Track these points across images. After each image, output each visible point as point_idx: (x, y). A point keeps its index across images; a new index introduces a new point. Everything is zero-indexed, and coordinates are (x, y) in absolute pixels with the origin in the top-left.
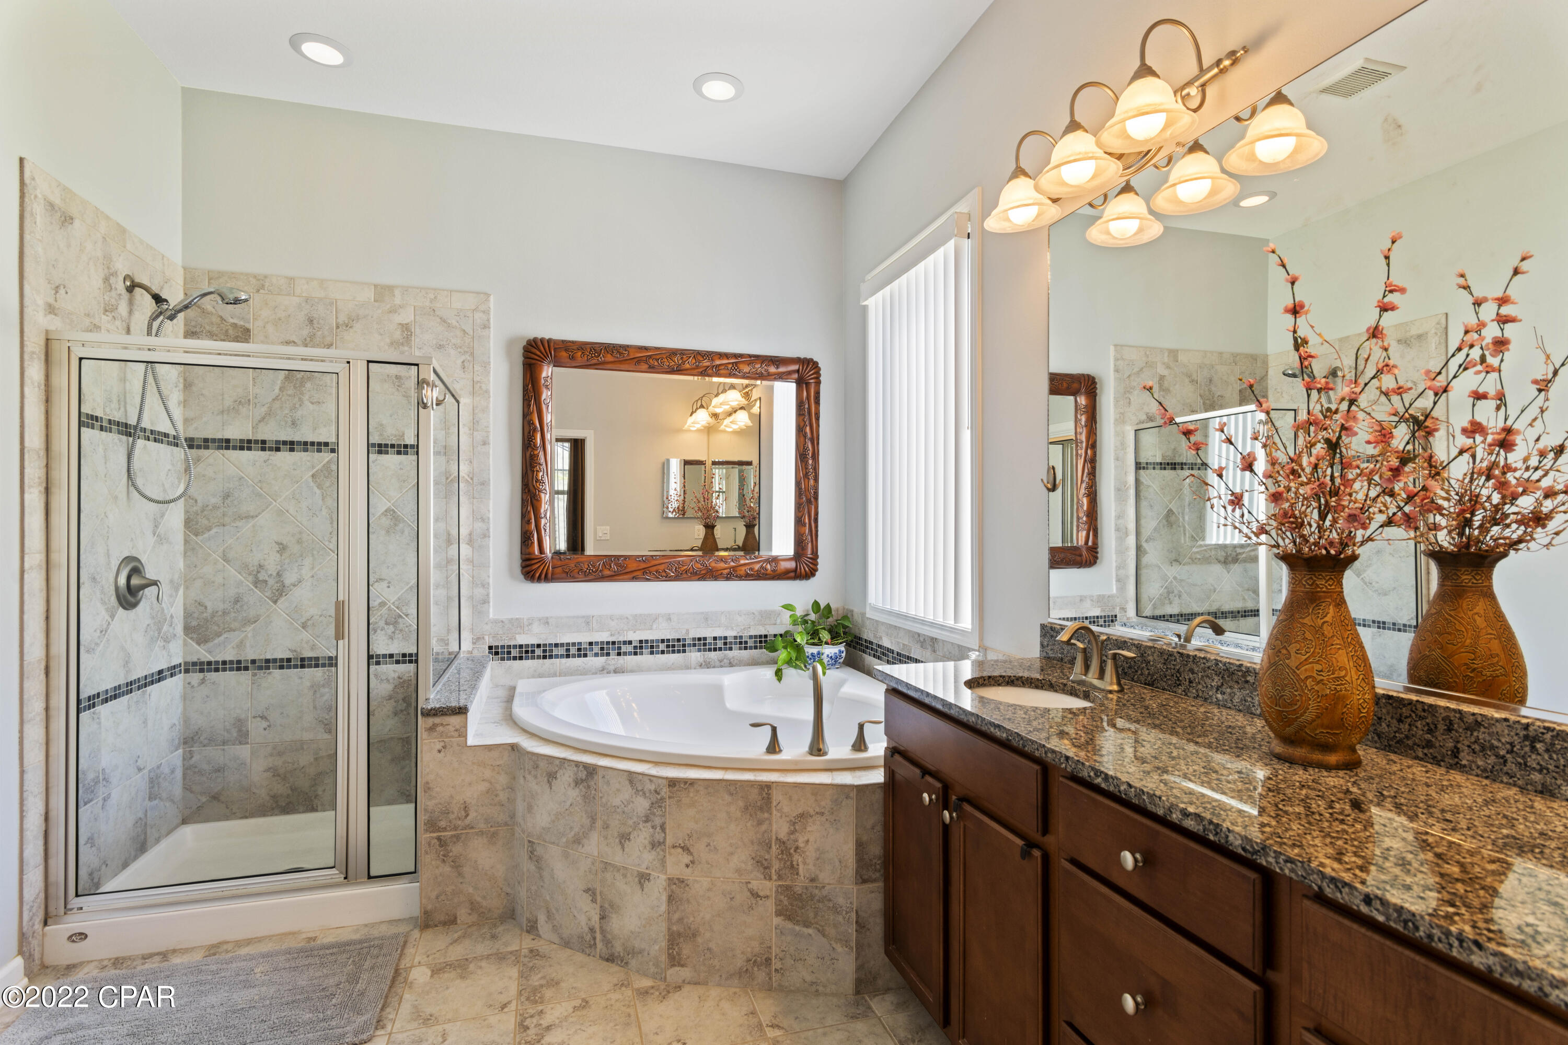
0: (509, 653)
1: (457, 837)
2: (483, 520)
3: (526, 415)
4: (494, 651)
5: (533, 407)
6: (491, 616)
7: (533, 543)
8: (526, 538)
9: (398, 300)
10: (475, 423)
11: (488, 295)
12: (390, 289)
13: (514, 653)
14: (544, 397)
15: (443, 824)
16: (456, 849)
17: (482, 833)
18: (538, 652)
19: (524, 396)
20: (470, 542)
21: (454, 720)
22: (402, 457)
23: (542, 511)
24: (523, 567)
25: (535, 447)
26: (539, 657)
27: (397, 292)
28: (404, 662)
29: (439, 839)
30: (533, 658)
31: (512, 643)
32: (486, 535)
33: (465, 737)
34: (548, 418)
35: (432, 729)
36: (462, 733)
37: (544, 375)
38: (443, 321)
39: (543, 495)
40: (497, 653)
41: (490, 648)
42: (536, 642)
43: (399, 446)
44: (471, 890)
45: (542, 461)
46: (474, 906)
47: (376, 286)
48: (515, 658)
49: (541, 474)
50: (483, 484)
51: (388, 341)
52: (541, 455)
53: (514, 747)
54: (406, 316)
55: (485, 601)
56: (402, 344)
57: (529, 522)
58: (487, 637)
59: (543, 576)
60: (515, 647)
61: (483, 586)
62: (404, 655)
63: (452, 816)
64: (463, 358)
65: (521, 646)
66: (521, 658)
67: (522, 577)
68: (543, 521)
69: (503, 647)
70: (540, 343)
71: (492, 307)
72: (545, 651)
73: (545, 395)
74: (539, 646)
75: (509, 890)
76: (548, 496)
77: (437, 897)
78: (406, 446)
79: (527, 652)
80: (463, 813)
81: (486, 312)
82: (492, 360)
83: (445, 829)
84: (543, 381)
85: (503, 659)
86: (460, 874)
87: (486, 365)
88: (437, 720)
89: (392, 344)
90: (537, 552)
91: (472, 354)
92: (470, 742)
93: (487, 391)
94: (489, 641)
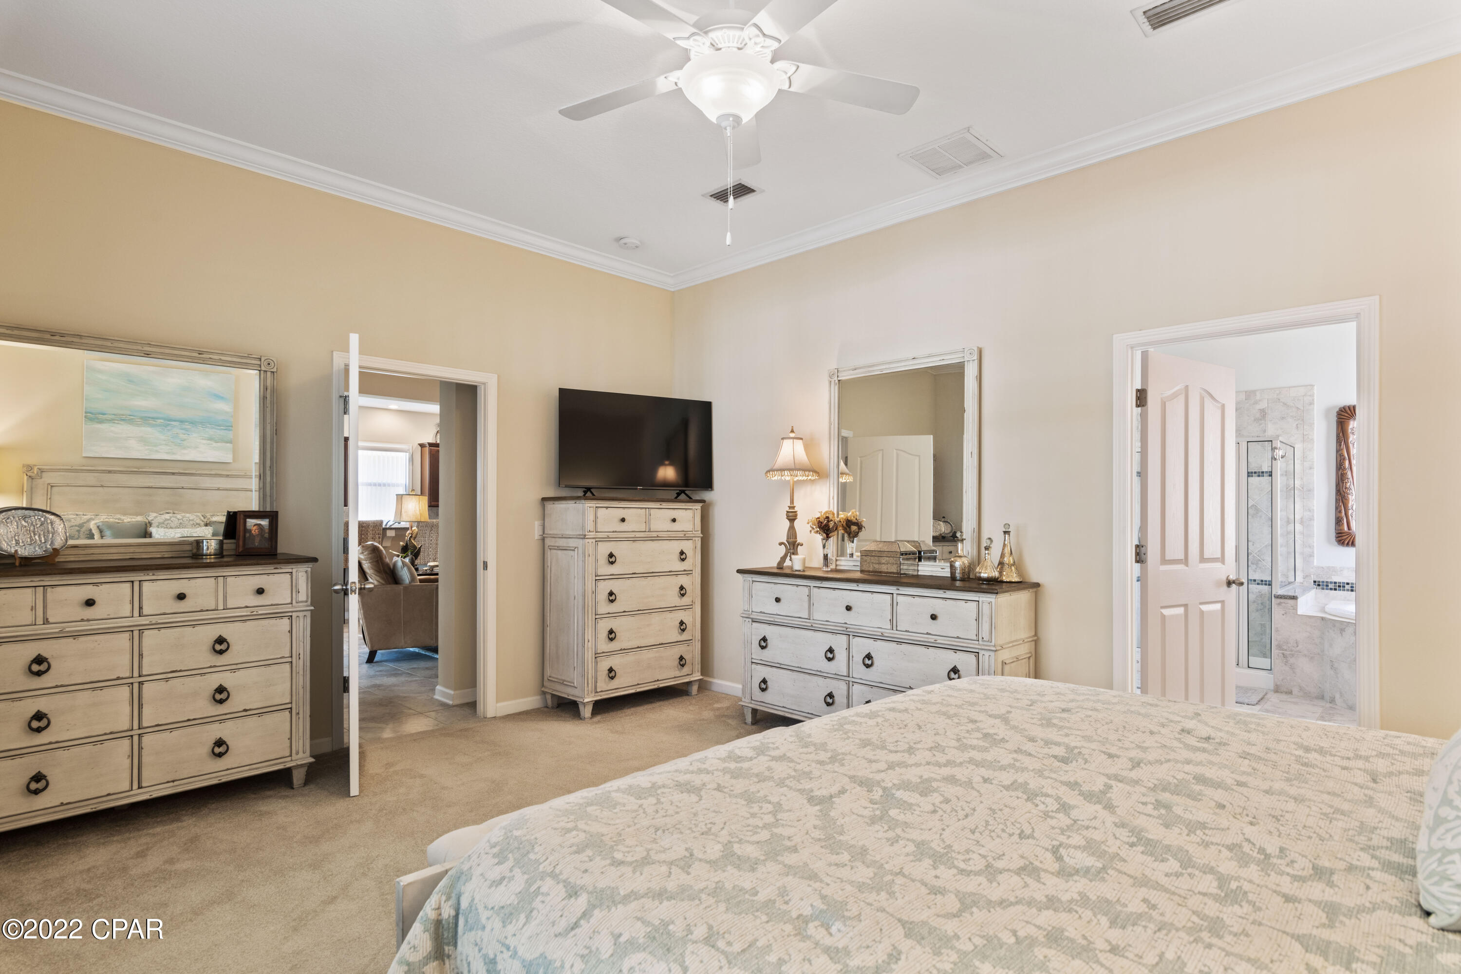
0: (1327, 586)
1: (1293, 655)
2: (1310, 511)
3: (1339, 451)
4: (1317, 584)
5: (1343, 446)
6: (1315, 564)
7: (1343, 524)
8: (1338, 521)
9: (1258, 397)
10: (1304, 458)
11: (1312, 386)
12: (1254, 392)
13: (1331, 586)
14: (1350, 439)
15: (1285, 647)
16: (1292, 660)
17: (1305, 656)
18: (1347, 587)
19: (1337, 440)
20: (1302, 523)
21: (1291, 602)
22: (1261, 478)
23: (1350, 505)
24: (1337, 538)
25: (1345, 469)
26: (1348, 590)
27: (1258, 393)
28: (1262, 584)
29: (1283, 654)
30: (1344, 590)
31: (1329, 581)
32: (1311, 519)
33: (1297, 610)
34: (1354, 451)
35: (1279, 604)
36: (1295, 608)
37: (1351, 426)
38: (1285, 404)
39: (1350, 496)
40: (1319, 585)
41: (1315, 582)
42: (1346, 581)
43: (1259, 472)
44: (1300, 681)
45: (1350, 476)
46: (1301, 689)
47: (1246, 392)
48: (1331, 589)
49: (1349, 484)
50: (1309, 491)
51: (1253, 419)
52: (1349, 473)
53: (1323, 618)
54: (1263, 405)
55: (1311, 555)
56: (1261, 420)
57: (1340, 512)
58: (1312, 576)
59: (1350, 543)
60: (1331, 583)
61: (1310, 547)
62: (1262, 581)
63: (1289, 645)
64: (1297, 422)
65: (1335, 583)
66: (1335, 589)
67: (1336, 543)
68: (1350, 512)
69: (1323, 582)
70: (1347, 409)
71: (1315, 392)
72: (1352, 587)
73: (1351, 438)
74: (1348, 584)
75: (1320, 686)
76: (1354, 497)
77: (1282, 680)
78: (1263, 472)
79: (1339, 586)
80: (1295, 645)
81: (1312, 396)
82: (1315, 422)
83: (1286, 650)
84: (1350, 431)
85: (1323, 589)
86: (1294, 672)
87: (1311, 425)
88: (1282, 600)
89: (1255, 420)
90: (1346, 528)
91: (1303, 420)
92: (1299, 613)
93: (1312, 440)
94: (1314, 578)
